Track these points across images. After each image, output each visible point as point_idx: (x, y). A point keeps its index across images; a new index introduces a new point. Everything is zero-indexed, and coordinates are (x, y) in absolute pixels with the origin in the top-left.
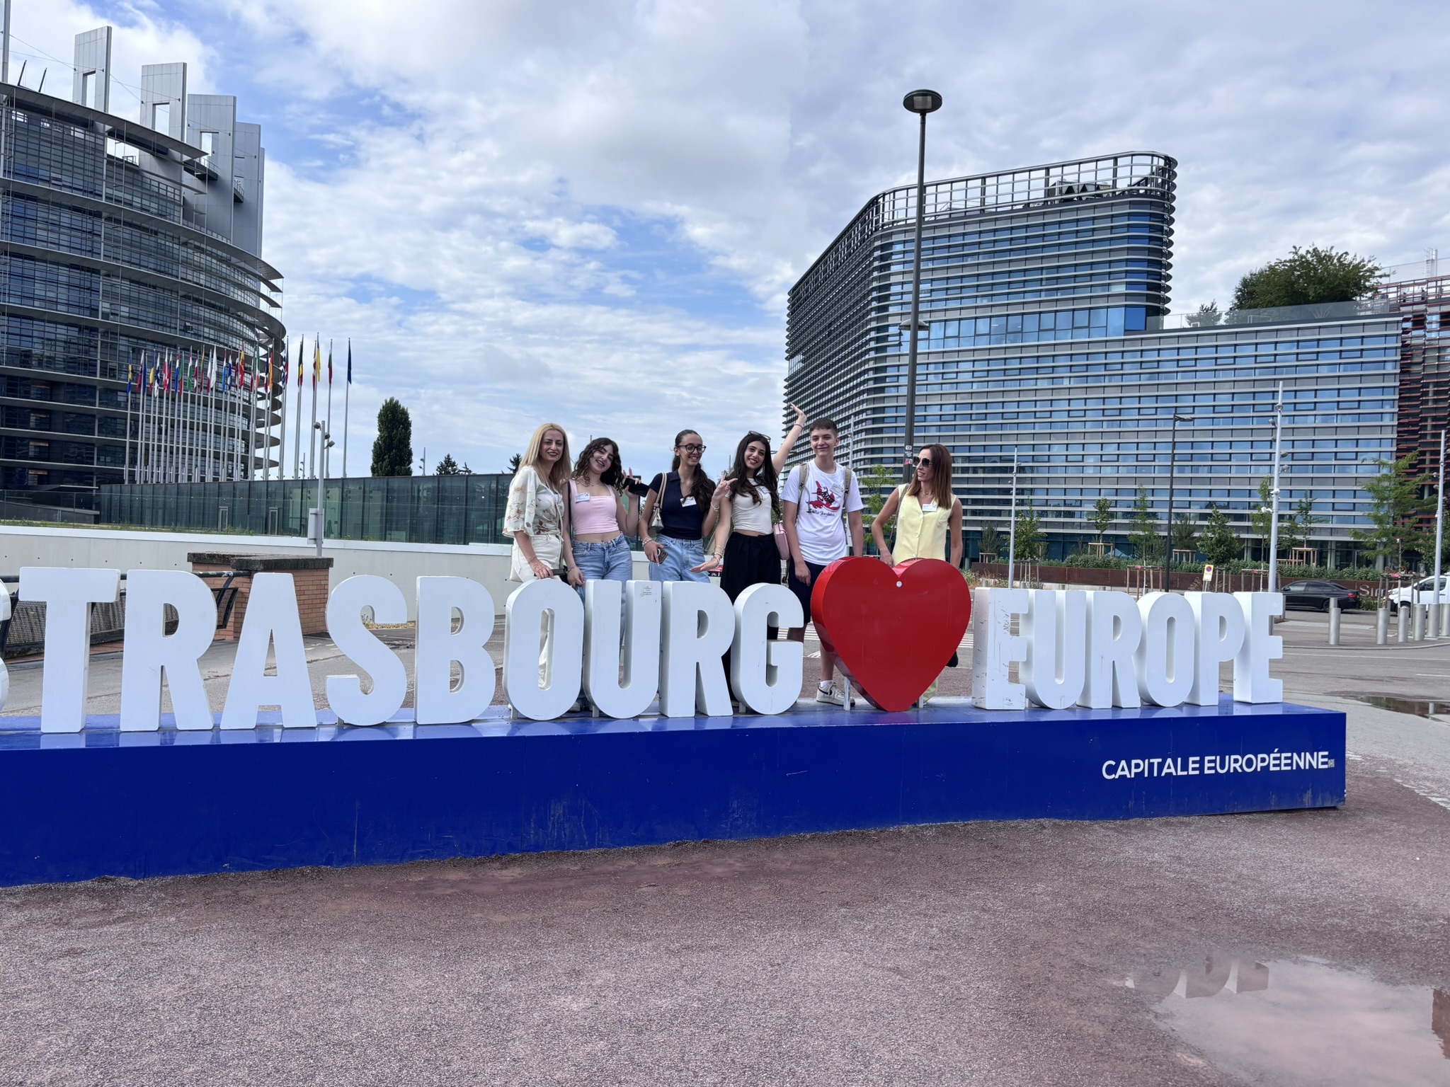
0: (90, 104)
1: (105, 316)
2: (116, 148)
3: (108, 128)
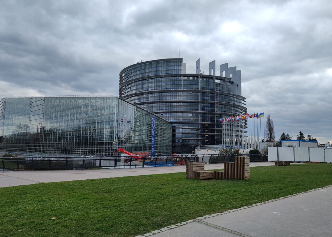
0: (212, 75)
1: (216, 111)
2: (217, 81)
3: (215, 78)
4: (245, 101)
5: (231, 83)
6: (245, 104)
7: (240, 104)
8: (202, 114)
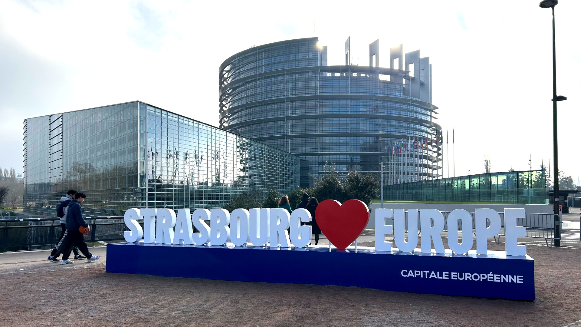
0: (374, 66)
1: (381, 132)
3: (379, 71)
4: (436, 113)
5: (409, 80)
6: (436, 119)
7: (428, 119)
8: (355, 138)
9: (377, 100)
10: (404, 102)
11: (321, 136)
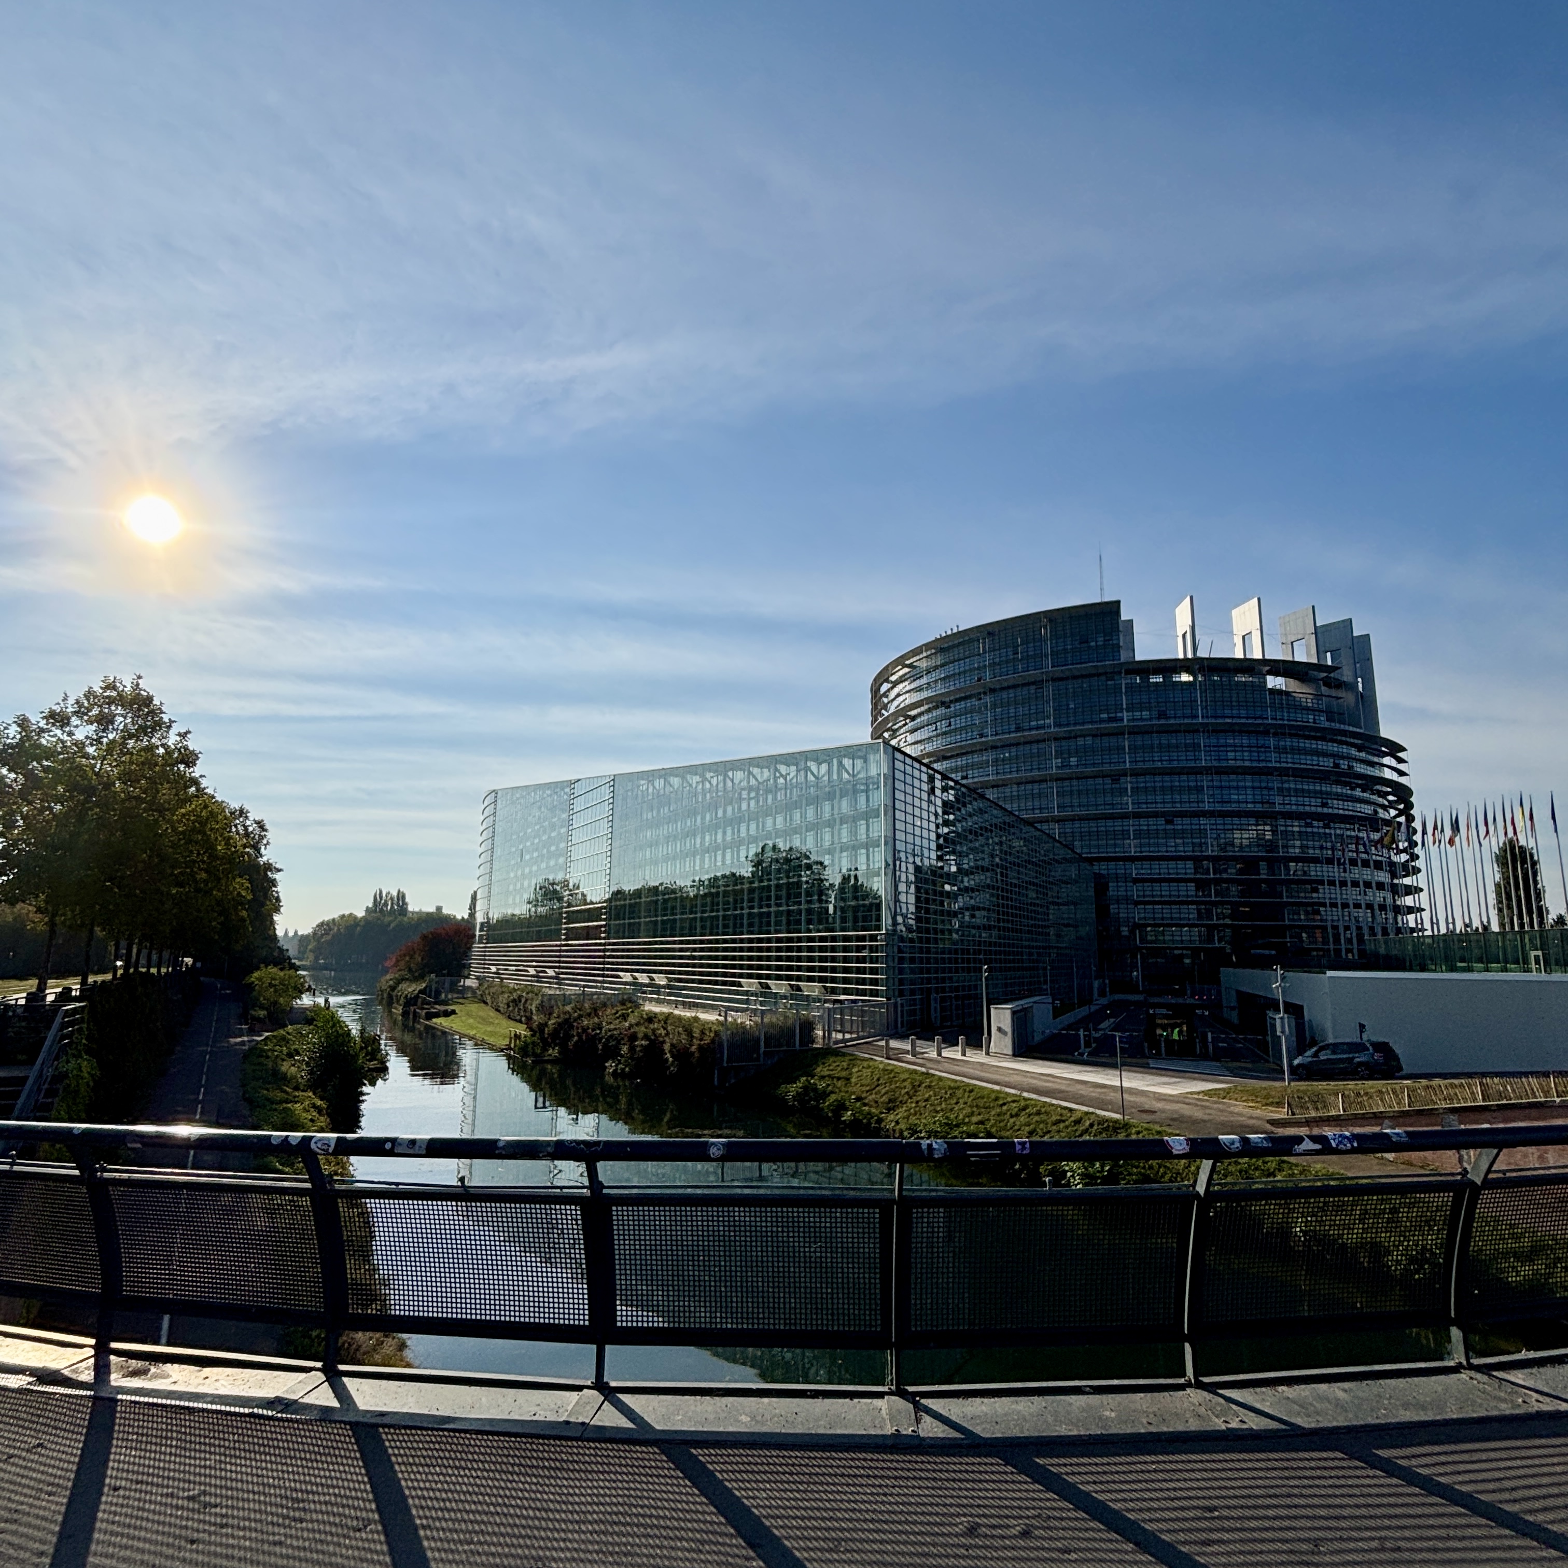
1: (1281, 806)
3: (1267, 668)
5: (1338, 687)
6: (1402, 773)
7: (1377, 772)
8: (1220, 821)
9: (1266, 733)
10: (1329, 737)
11: (1137, 815)
